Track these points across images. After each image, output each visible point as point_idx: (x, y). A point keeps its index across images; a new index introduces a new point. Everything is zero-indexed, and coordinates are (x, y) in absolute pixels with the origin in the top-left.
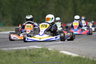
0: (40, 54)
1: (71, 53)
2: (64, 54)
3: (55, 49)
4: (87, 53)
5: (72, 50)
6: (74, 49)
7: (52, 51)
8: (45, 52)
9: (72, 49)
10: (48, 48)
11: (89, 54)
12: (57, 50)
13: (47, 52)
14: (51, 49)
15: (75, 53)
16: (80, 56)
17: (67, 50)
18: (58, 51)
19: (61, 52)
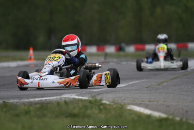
0: (89, 112)
1: (150, 109)
2: (136, 111)
3: (116, 101)
4: (182, 109)
5: (151, 103)
6: (154, 101)
7: (110, 105)
8: (97, 107)
9: (150, 101)
10: (101, 100)
11: (187, 112)
12: (121, 104)
13: (101, 107)
14: (108, 101)
15: (158, 110)
16: (171, 117)
17: (141, 104)
18: (122, 106)
19: (129, 107)
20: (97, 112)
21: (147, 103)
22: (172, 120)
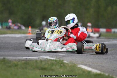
0: (54, 67)
1: (92, 68)
2: (83, 68)
3: (72, 62)
4: (111, 69)
5: (93, 64)
6: (95, 63)
7: (68, 64)
8: (59, 65)
9: (93, 63)
10: (63, 60)
11: (114, 71)
12: (74, 64)
13: (62, 65)
14: (67, 61)
15: (96, 69)
16: (102, 73)
17: (87, 64)
18: (75, 65)
19: (79, 66)
20: (58, 67)
21: (91, 64)
22: (103, 75)
